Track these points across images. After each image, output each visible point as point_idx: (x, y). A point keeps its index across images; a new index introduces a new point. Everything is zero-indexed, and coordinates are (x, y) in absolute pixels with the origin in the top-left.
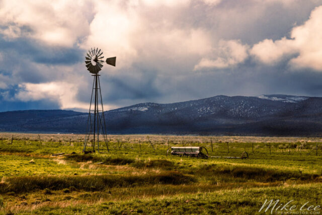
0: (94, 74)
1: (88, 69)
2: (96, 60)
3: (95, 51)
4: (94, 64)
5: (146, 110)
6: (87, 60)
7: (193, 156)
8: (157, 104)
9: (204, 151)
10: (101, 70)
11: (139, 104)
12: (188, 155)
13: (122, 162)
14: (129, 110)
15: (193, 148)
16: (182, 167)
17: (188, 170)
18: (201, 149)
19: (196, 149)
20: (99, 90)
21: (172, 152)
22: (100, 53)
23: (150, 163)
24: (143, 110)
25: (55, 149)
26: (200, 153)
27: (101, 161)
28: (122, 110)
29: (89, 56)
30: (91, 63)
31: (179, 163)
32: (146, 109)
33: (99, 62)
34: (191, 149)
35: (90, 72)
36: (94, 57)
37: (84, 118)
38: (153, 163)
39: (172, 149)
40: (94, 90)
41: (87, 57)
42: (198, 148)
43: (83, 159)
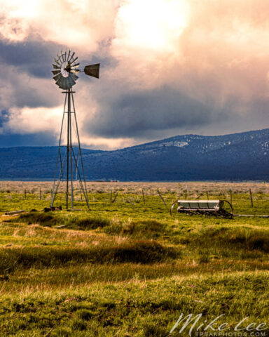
0: (65, 91)
1: (56, 83)
2: (68, 69)
3: (67, 55)
4: (65, 75)
5: (185, 146)
6: (55, 70)
7: (211, 214)
8: (202, 137)
9: (226, 206)
10: (75, 83)
11: (176, 137)
12: (202, 213)
13: (92, 225)
14: (161, 145)
15: (210, 201)
16: (177, 233)
17: (184, 238)
18: (221, 203)
19: (215, 204)
20: (72, 115)
21: (179, 208)
22: (74, 58)
23: (129, 227)
24: (181, 145)
25: (13, 204)
26: (221, 209)
27: (63, 223)
28: (150, 146)
29: (58, 63)
30: (61, 74)
31: (173, 227)
32: (186, 144)
33: (72, 71)
34: (207, 204)
35: (60, 87)
36: (65, 65)
37: (95, 158)
38: (134, 227)
39: (179, 204)
40: (66, 115)
41: (55, 64)
42: (218, 201)
43: (38, 221)
